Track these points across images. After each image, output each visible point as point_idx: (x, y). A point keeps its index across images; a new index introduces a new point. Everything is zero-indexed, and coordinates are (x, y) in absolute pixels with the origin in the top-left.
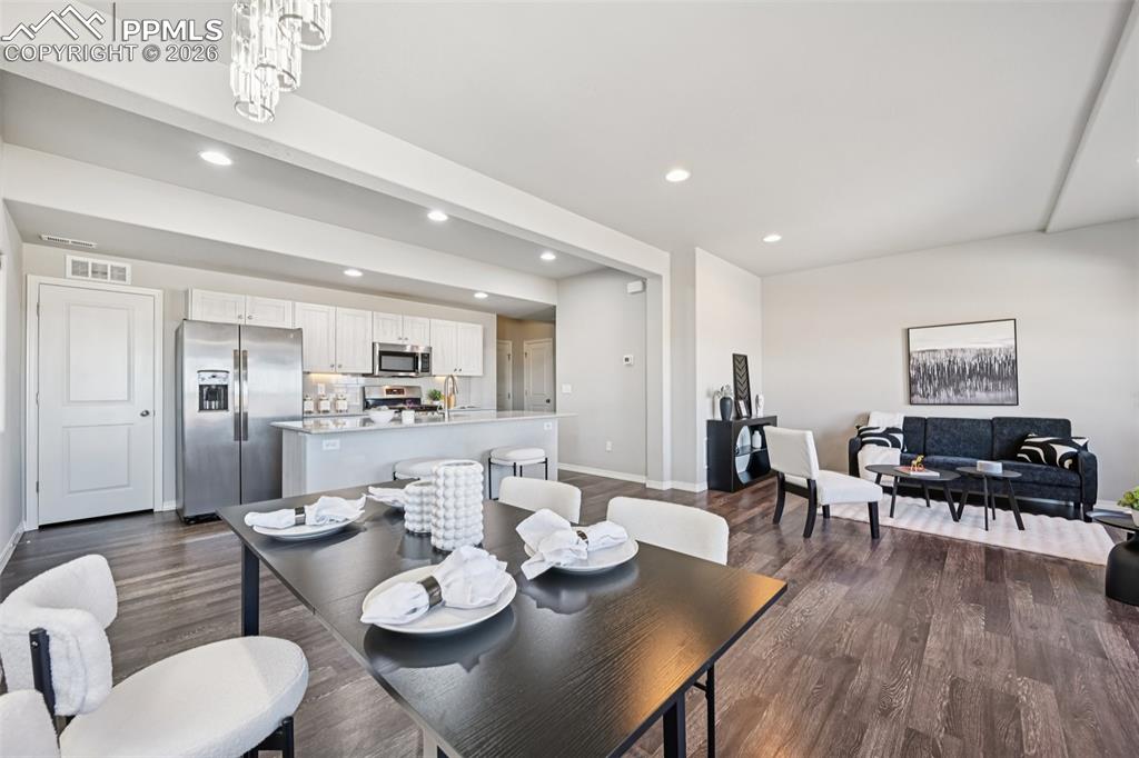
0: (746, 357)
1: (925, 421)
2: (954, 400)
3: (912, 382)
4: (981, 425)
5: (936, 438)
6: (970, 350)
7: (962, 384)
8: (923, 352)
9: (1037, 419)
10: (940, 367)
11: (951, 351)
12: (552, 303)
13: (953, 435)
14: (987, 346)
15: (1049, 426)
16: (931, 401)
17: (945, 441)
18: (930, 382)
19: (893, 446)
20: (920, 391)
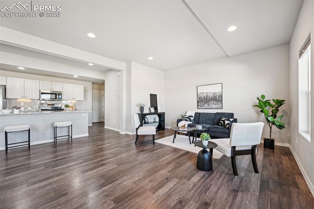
0: (156, 95)
1: (200, 113)
2: (208, 108)
3: (198, 102)
4: (213, 115)
5: (202, 119)
6: (211, 92)
7: (209, 103)
8: (200, 93)
9: (225, 113)
10: (204, 97)
11: (207, 93)
12: (104, 79)
13: (206, 118)
14: (216, 91)
15: (228, 115)
16: (202, 108)
17: (204, 120)
18: (202, 102)
19: (190, 121)
20: (200, 105)
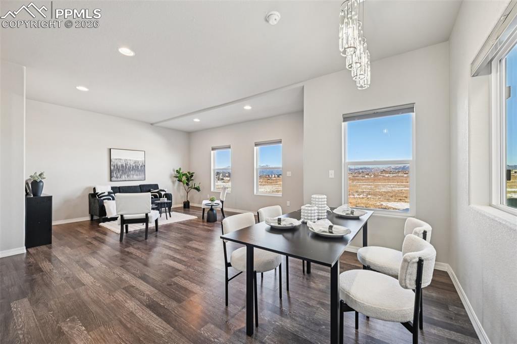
1: (119, 188)
2: (127, 180)
3: (111, 171)
6: (133, 160)
7: (129, 173)
8: (116, 159)
10: (122, 166)
11: (126, 160)
14: (137, 159)
18: (119, 172)
20: (115, 175)
